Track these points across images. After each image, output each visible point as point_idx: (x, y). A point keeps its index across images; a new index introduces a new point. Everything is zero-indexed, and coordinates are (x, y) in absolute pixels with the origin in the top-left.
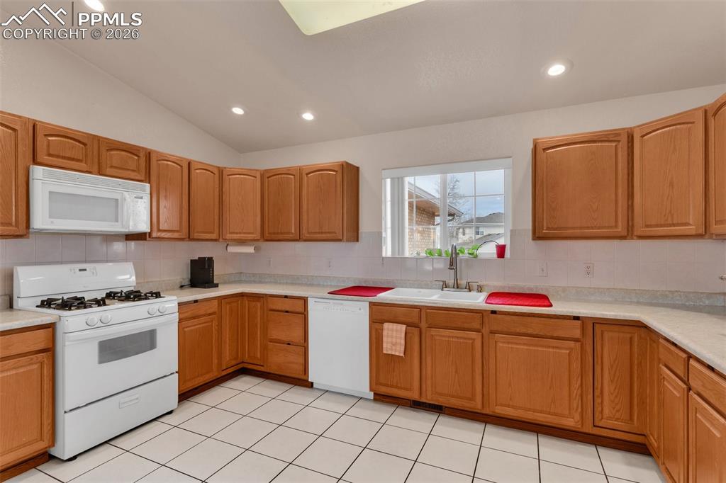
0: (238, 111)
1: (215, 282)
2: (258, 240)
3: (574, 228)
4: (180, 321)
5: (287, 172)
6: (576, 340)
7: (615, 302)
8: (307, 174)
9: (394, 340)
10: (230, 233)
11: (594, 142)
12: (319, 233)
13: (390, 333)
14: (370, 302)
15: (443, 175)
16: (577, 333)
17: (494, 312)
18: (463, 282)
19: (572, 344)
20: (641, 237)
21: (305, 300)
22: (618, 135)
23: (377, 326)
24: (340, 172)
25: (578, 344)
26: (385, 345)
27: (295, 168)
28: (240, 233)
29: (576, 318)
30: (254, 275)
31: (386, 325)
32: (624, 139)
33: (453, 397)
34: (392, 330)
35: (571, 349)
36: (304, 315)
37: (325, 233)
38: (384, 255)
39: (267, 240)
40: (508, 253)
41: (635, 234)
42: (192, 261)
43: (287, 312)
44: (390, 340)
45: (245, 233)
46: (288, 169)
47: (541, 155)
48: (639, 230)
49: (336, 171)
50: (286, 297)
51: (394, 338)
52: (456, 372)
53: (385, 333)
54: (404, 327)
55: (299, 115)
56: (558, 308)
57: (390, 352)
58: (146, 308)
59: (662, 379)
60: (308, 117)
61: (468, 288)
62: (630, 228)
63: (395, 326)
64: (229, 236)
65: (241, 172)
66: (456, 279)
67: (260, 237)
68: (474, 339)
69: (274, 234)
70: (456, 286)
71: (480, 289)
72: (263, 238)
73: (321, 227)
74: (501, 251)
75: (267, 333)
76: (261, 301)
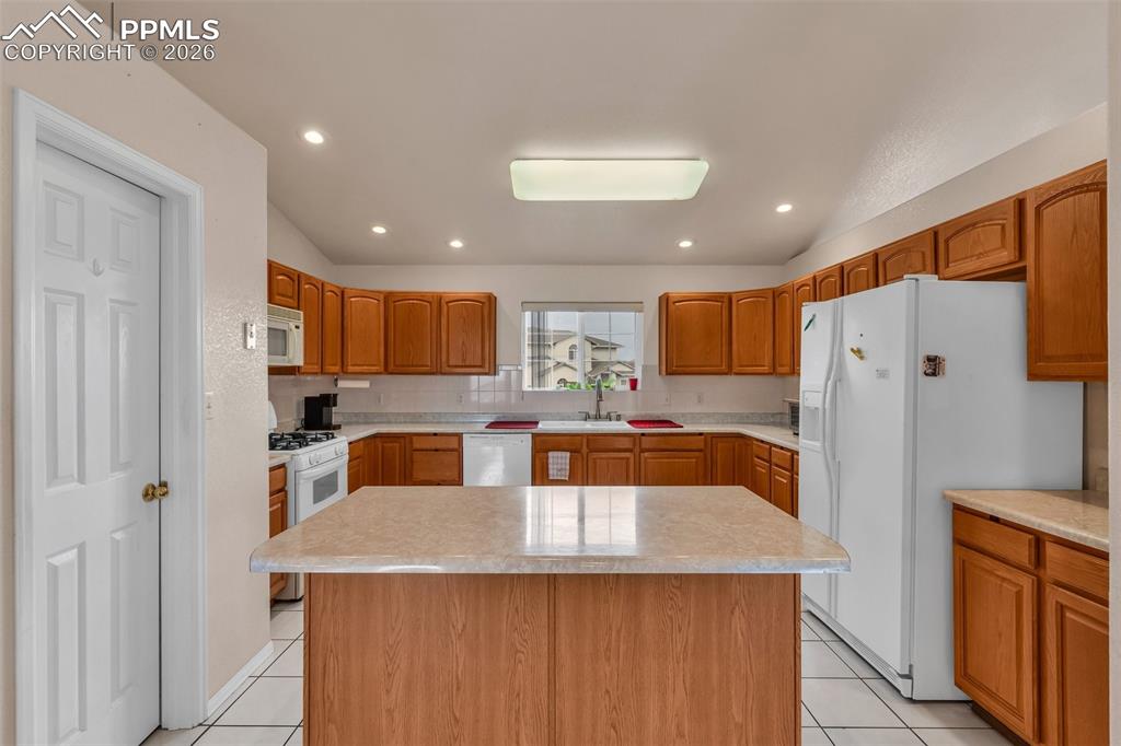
0: (379, 230)
1: (334, 422)
2: (380, 373)
3: (694, 366)
4: (350, 461)
5: (421, 297)
6: (700, 451)
8: (447, 303)
9: (559, 467)
10: (353, 365)
11: (708, 301)
12: (462, 367)
13: (555, 460)
14: (532, 434)
15: (581, 313)
16: (702, 446)
17: (643, 434)
18: (603, 413)
19: (697, 454)
20: (736, 374)
21: (459, 436)
22: (722, 297)
23: (541, 455)
24: (487, 304)
25: (702, 454)
26: (551, 472)
27: (432, 295)
28: (363, 365)
29: (701, 434)
31: (550, 454)
32: (726, 300)
34: (557, 458)
35: (697, 458)
36: (459, 452)
37: (469, 367)
38: (524, 389)
39: (391, 373)
40: (639, 387)
41: (734, 371)
42: (306, 398)
43: (436, 450)
44: (555, 467)
46: (422, 294)
47: (671, 307)
48: (736, 368)
49: (483, 303)
50: (435, 434)
51: (559, 464)
53: (550, 461)
54: (568, 454)
55: (447, 243)
56: (687, 429)
57: (556, 478)
58: (332, 449)
59: (754, 466)
60: (457, 244)
61: (609, 418)
62: (730, 366)
63: (559, 454)
64: (351, 369)
65: (364, 294)
66: (598, 410)
67: (382, 370)
68: (628, 459)
69: (403, 366)
70: (598, 417)
71: (619, 418)
72: (387, 371)
73: (464, 360)
74: (634, 384)
75: (412, 475)
76: (402, 440)
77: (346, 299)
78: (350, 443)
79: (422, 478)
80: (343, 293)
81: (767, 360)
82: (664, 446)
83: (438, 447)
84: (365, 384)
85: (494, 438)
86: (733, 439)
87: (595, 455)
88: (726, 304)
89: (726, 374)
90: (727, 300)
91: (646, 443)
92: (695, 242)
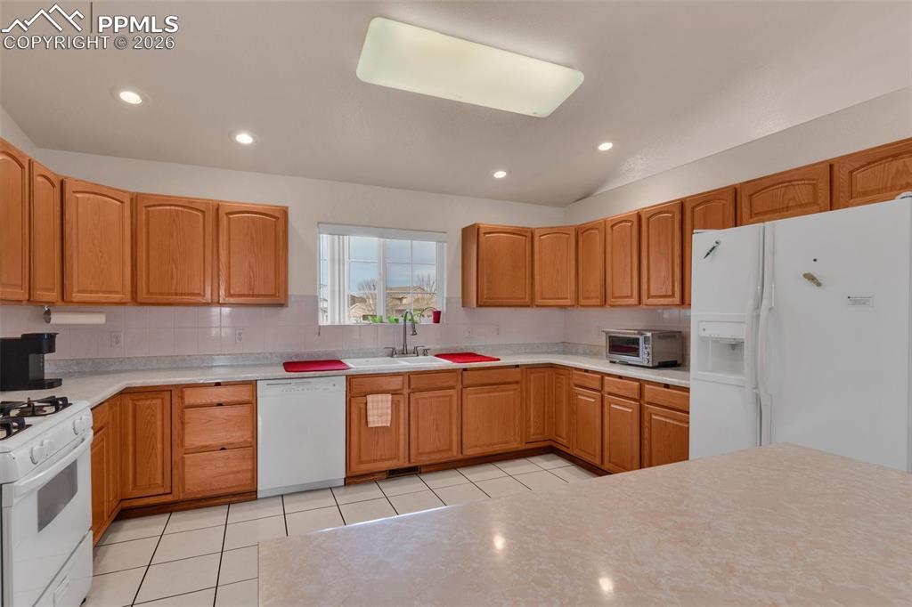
0: (130, 97)
2: (124, 304)
3: (502, 299)
5: (190, 205)
6: (517, 382)
7: (514, 354)
8: (228, 214)
10: (79, 291)
11: (514, 234)
12: (249, 296)
13: (375, 405)
14: (347, 376)
15: (381, 239)
17: (465, 370)
18: (410, 348)
19: (515, 386)
20: (538, 306)
21: (253, 385)
22: (526, 232)
23: (357, 400)
25: (518, 386)
26: (370, 419)
27: (207, 202)
28: (97, 292)
29: (517, 366)
30: (78, 362)
31: (370, 398)
33: (434, 452)
34: (378, 402)
35: (515, 390)
36: (251, 404)
37: (258, 296)
38: (321, 324)
39: (144, 304)
40: (442, 320)
41: (536, 303)
43: (219, 405)
44: (376, 412)
45: (105, 292)
46: (192, 201)
47: (482, 238)
48: (539, 301)
49: (277, 218)
50: (217, 384)
51: (379, 411)
52: (437, 429)
53: (369, 406)
54: (389, 396)
56: (504, 361)
57: (376, 425)
59: (575, 395)
60: (244, 139)
61: (415, 352)
62: (533, 299)
63: (380, 397)
64: (77, 296)
65: (96, 191)
66: (405, 345)
67: (128, 298)
68: (451, 396)
69: (161, 294)
70: (404, 353)
71: (425, 353)
72: (135, 300)
73: (251, 288)
74: (437, 316)
75: (182, 441)
76: (167, 395)
77: (67, 194)
78: (92, 409)
79: (198, 444)
80: (62, 183)
81: (571, 294)
82: (485, 381)
83: (222, 400)
84: (98, 319)
85: (296, 383)
86: (543, 370)
87: (417, 395)
88: (529, 239)
89: (528, 306)
90: (528, 235)
91: (469, 378)
92: (509, 173)
